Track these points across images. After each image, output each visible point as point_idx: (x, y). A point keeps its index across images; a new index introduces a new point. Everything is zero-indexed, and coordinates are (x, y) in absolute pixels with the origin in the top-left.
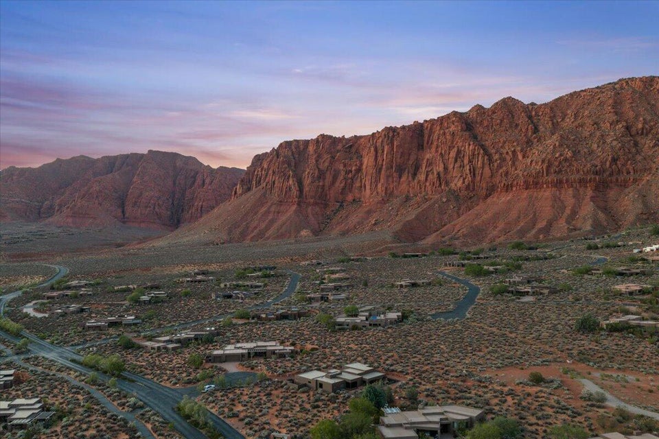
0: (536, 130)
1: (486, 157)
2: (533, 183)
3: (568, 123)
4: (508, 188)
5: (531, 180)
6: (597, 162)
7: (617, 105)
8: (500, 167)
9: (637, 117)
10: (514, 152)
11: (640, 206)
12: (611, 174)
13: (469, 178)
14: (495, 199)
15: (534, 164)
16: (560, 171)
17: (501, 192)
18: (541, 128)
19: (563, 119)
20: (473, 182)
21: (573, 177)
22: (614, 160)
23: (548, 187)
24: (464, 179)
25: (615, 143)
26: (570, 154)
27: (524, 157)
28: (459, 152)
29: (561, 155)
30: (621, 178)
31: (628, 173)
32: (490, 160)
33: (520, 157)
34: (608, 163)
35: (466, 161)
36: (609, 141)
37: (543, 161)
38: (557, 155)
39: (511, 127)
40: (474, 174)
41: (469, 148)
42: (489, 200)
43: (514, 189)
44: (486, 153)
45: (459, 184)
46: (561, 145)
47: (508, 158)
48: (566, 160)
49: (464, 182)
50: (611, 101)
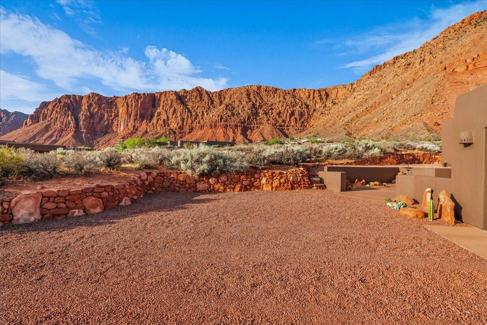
0: (212, 103)
1: (189, 114)
2: (214, 126)
3: (227, 101)
4: (202, 127)
5: (213, 124)
6: (242, 118)
7: (248, 95)
8: (196, 119)
9: (256, 101)
10: (203, 112)
11: (262, 137)
12: (248, 124)
13: (180, 123)
14: (195, 133)
15: (214, 117)
16: (226, 121)
17: (198, 129)
18: (215, 103)
19: (224, 100)
20: (183, 124)
21: (232, 124)
22: (249, 118)
23: (221, 128)
24: (178, 124)
25: (248, 111)
26: (230, 114)
27: (207, 115)
28: (175, 110)
29: (226, 114)
30: (252, 126)
31: (254, 124)
32: (191, 115)
33: (206, 115)
34: (246, 119)
35: (179, 115)
36: (246, 109)
37: (218, 116)
38: (225, 113)
39: (201, 100)
40: (183, 121)
41: (180, 108)
42: (192, 133)
43: (205, 128)
44: (189, 111)
45: (175, 125)
46: (226, 109)
47: (200, 115)
48: (229, 116)
49: (178, 125)
50: (246, 93)
